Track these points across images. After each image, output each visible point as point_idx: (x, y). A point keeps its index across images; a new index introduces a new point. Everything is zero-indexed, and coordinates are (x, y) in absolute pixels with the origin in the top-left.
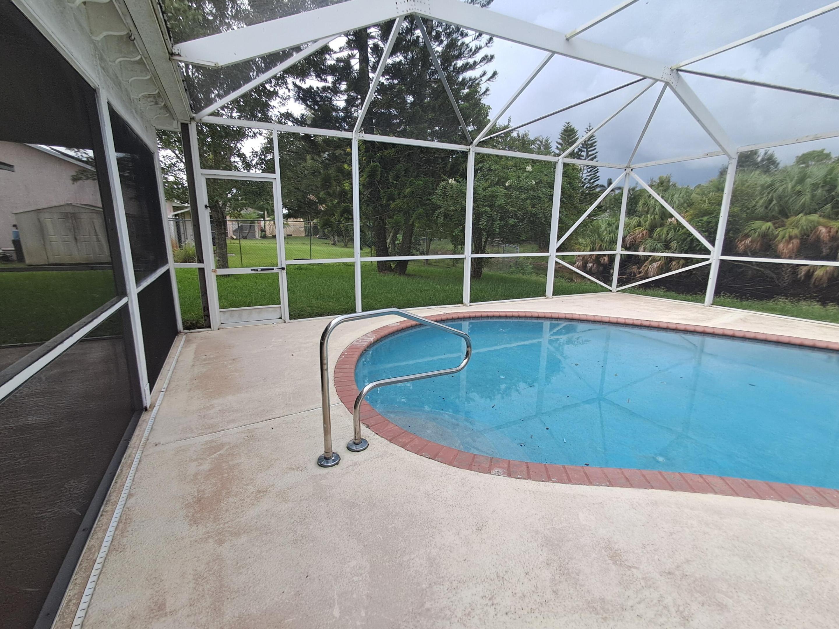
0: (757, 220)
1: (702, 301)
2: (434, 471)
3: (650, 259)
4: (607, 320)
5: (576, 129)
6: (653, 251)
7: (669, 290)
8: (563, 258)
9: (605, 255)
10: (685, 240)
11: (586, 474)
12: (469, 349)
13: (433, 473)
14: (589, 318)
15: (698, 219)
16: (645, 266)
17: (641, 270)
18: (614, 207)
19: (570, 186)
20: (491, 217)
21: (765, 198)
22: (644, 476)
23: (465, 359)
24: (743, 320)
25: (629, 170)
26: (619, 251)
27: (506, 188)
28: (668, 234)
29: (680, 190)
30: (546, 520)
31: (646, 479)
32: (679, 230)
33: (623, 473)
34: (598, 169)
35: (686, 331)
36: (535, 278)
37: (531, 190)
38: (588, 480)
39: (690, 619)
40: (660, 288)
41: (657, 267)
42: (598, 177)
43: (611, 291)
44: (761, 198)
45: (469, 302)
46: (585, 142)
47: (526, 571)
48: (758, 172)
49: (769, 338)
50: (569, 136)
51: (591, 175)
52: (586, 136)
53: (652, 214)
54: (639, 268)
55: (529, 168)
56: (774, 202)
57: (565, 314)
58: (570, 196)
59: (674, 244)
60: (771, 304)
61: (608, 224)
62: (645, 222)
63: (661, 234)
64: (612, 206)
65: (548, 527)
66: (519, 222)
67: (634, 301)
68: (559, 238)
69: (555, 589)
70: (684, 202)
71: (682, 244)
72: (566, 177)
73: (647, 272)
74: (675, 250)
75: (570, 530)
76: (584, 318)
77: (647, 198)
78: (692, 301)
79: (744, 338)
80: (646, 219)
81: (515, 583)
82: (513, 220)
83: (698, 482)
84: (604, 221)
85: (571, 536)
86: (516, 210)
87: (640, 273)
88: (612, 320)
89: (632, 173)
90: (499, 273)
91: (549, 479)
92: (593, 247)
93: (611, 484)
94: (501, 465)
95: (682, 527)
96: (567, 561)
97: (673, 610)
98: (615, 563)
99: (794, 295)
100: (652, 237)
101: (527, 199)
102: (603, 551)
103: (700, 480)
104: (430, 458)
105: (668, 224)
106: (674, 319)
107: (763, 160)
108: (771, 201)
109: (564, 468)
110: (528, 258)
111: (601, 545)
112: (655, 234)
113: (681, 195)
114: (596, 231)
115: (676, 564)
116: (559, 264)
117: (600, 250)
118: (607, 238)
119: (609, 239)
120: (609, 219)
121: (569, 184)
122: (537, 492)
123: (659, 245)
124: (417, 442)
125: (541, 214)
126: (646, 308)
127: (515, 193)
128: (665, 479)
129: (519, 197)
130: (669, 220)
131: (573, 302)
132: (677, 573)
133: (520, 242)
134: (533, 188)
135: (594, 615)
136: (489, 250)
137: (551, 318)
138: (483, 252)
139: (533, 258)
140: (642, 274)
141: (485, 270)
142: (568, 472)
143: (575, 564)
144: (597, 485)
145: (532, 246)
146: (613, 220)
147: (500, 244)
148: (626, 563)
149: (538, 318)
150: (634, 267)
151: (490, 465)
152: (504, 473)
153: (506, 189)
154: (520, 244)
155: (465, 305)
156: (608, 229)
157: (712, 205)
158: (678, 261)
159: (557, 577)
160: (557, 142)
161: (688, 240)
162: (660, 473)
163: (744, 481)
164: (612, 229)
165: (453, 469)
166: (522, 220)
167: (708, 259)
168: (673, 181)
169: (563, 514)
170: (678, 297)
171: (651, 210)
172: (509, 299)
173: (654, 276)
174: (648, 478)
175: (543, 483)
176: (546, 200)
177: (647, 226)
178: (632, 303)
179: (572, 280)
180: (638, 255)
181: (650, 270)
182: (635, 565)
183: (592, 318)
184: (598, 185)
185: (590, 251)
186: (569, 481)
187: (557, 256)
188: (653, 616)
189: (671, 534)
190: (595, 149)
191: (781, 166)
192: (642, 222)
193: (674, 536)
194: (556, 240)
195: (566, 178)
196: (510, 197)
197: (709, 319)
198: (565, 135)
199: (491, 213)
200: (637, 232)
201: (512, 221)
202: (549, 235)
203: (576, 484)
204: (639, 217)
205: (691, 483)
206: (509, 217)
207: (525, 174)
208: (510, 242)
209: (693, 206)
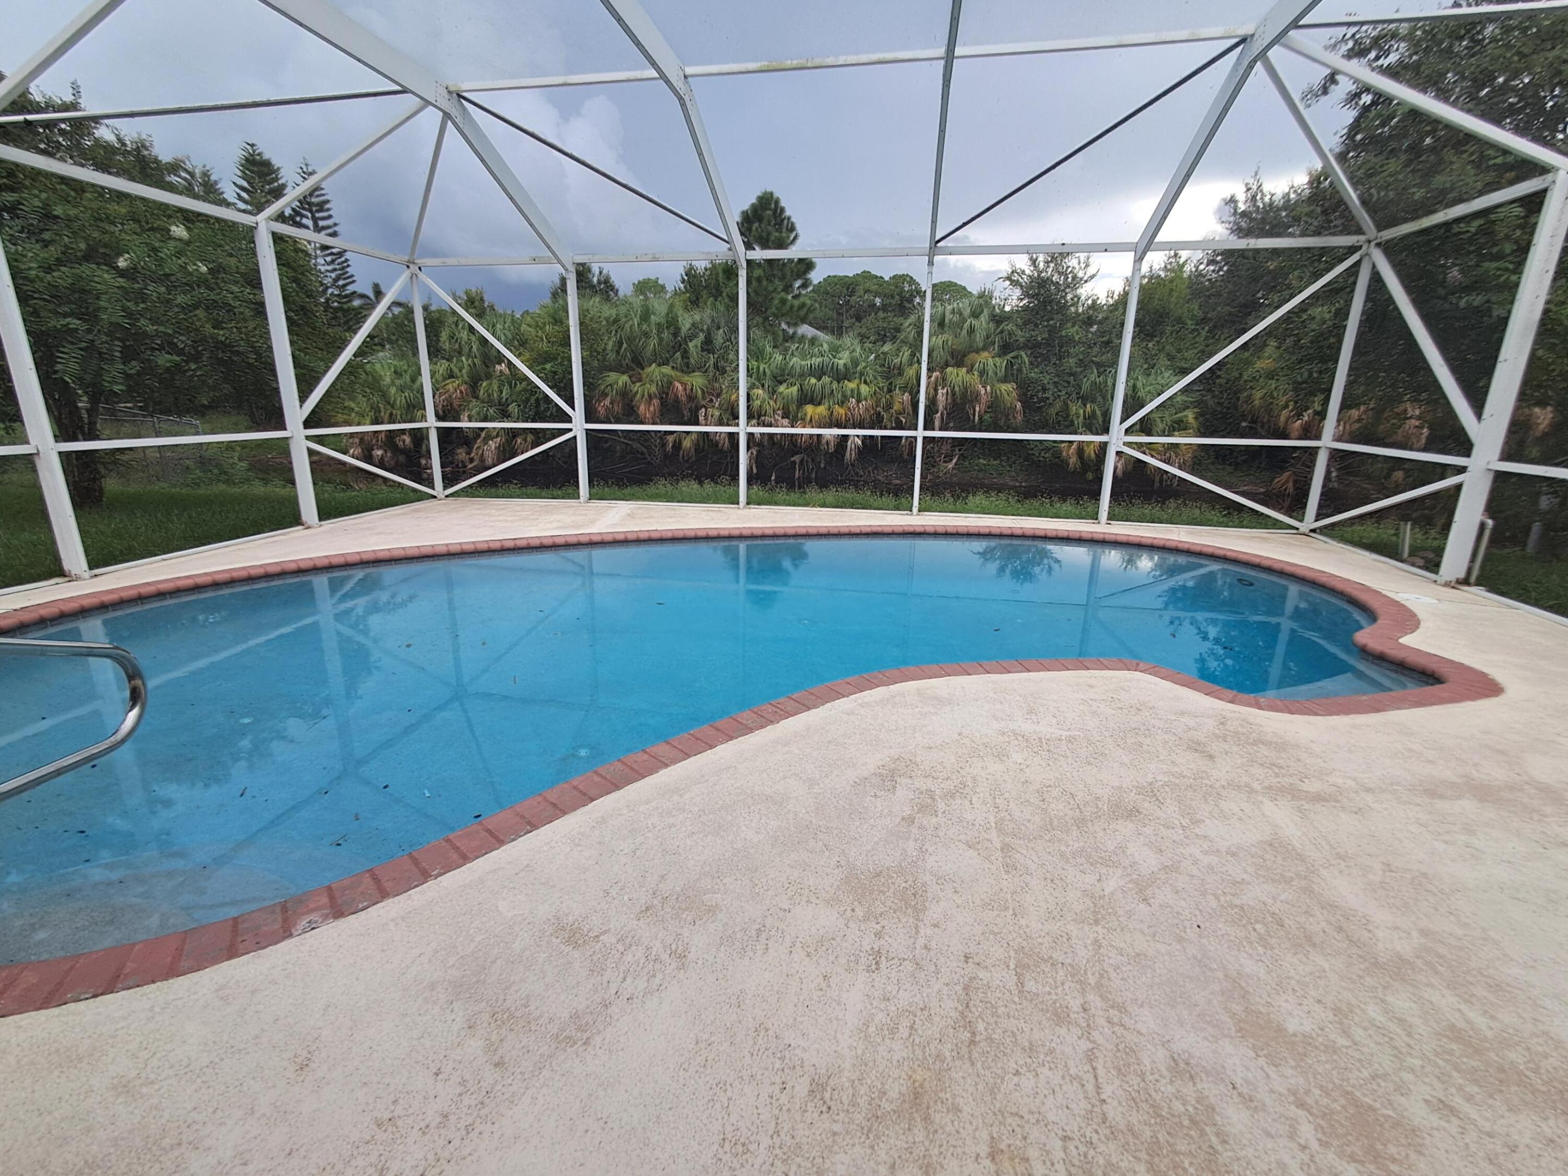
0: (611, 370)
1: (577, 497)
2: (124, 1018)
3: (483, 435)
4: (443, 550)
5: (276, 162)
6: (485, 419)
7: (524, 485)
8: (319, 440)
9: (403, 431)
10: (528, 400)
11: (489, 831)
12: (138, 682)
13: (122, 1024)
14: (410, 553)
15: (540, 368)
16: (478, 448)
17: (472, 455)
18: (397, 340)
19: (298, 284)
20: (91, 348)
21: (614, 339)
22: (575, 788)
23: (130, 710)
24: (631, 516)
25: (414, 268)
26: (431, 423)
27: (122, 273)
28: (502, 393)
29: (503, 316)
30: (444, 953)
31: (581, 792)
32: (516, 384)
33: (545, 800)
34: (347, 260)
35: (568, 546)
36: (263, 489)
37: (199, 286)
38: (497, 840)
39: (687, 953)
40: (511, 482)
41: (496, 448)
42: (352, 276)
43: (435, 497)
44: (609, 338)
45: (85, 566)
46: (305, 197)
47: (434, 1070)
48: (597, 299)
49: (665, 535)
50: (262, 175)
51: (335, 270)
52: (306, 186)
53: (469, 356)
54: (468, 453)
55: (179, 231)
56: (625, 345)
57: (358, 553)
58: (303, 308)
59: (513, 408)
60: (651, 489)
61: (395, 372)
62: (460, 371)
63: (490, 391)
64: (394, 338)
65: (451, 963)
66: (187, 362)
67: (479, 509)
68: (303, 398)
69: (496, 1059)
70: (514, 338)
71: (525, 407)
72: (284, 265)
73: (482, 459)
74: (518, 418)
75: (492, 940)
76: (401, 554)
77: (453, 326)
78: (563, 498)
79: (638, 541)
80: (460, 364)
81: (420, 1108)
82: (167, 356)
83: (644, 761)
84: (386, 366)
85: (496, 951)
86: (170, 331)
87: (472, 460)
88: (453, 549)
89: (422, 276)
90: (160, 487)
91: (425, 876)
92: (376, 418)
93: (533, 826)
94: (311, 906)
95: (643, 835)
96: (502, 997)
97: (665, 957)
98: (576, 946)
99: (672, 475)
100: (477, 397)
101: (196, 306)
102: (554, 940)
103: (646, 757)
104: (95, 996)
105: (498, 373)
106: (546, 530)
107: (599, 282)
108: (620, 343)
109: (448, 840)
110: (230, 445)
111: (548, 933)
112: (482, 392)
113: (506, 326)
114: (375, 384)
115: (651, 892)
116: (318, 453)
117: (392, 421)
118: (400, 400)
119: (404, 401)
120: (395, 362)
121: (294, 281)
122: (410, 912)
123: (491, 411)
124: (30, 978)
125: (242, 343)
126: (501, 518)
127: (155, 290)
128: (605, 778)
129: (168, 301)
130: (498, 367)
131: (369, 528)
132: (656, 902)
133: (201, 411)
134: (202, 282)
135: (569, 1050)
136: (107, 432)
137: (330, 568)
138: (92, 436)
139: (244, 444)
140: (475, 463)
141: (111, 484)
142: (458, 844)
143: (517, 991)
144: (513, 840)
145: (234, 419)
146: (402, 365)
147: (135, 415)
148: (591, 934)
149: (300, 572)
150: (459, 451)
151: (285, 920)
152: (325, 917)
153: (122, 276)
154: (203, 415)
155: (78, 578)
156: (398, 382)
157: (553, 346)
158: (523, 436)
159: (494, 1037)
160: (234, 183)
161: (533, 400)
162: (596, 772)
163: (690, 734)
164: (405, 383)
165: (179, 985)
166: (196, 358)
167: (570, 430)
168: (488, 299)
169: (472, 923)
170: (543, 494)
171: (466, 350)
172: (210, 543)
173: (494, 466)
174: (582, 788)
175: (416, 889)
176: (248, 313)
177: (466, 378)
178: (477, 514)
179: (349, 486)
180: (461, 428)
181: (486, 453)
182: (604, 929)
183: (416, 553)
184: (355, 292)
185: (372, 423)
186: (465, 859)
187: (308, 438)
188: (646, 985)
189: (634, 852)
190: (330, 217)
191: (621, 293)
192: (456, 370)
193: (638, 853)
194: (297, 403)
195: (285, 269)
196: (142, 297)
197: (593, 522)
198: (252, 172)
199: (90, 337)
200: (450, 387)
201: (164, 360)
202: (277, 391)
203: (477, 858)
204: (448, 360)
205: (636, 767)
206: (153, 349)
207: (172, 244)
208: (168, 412)
209: (528, 346)
